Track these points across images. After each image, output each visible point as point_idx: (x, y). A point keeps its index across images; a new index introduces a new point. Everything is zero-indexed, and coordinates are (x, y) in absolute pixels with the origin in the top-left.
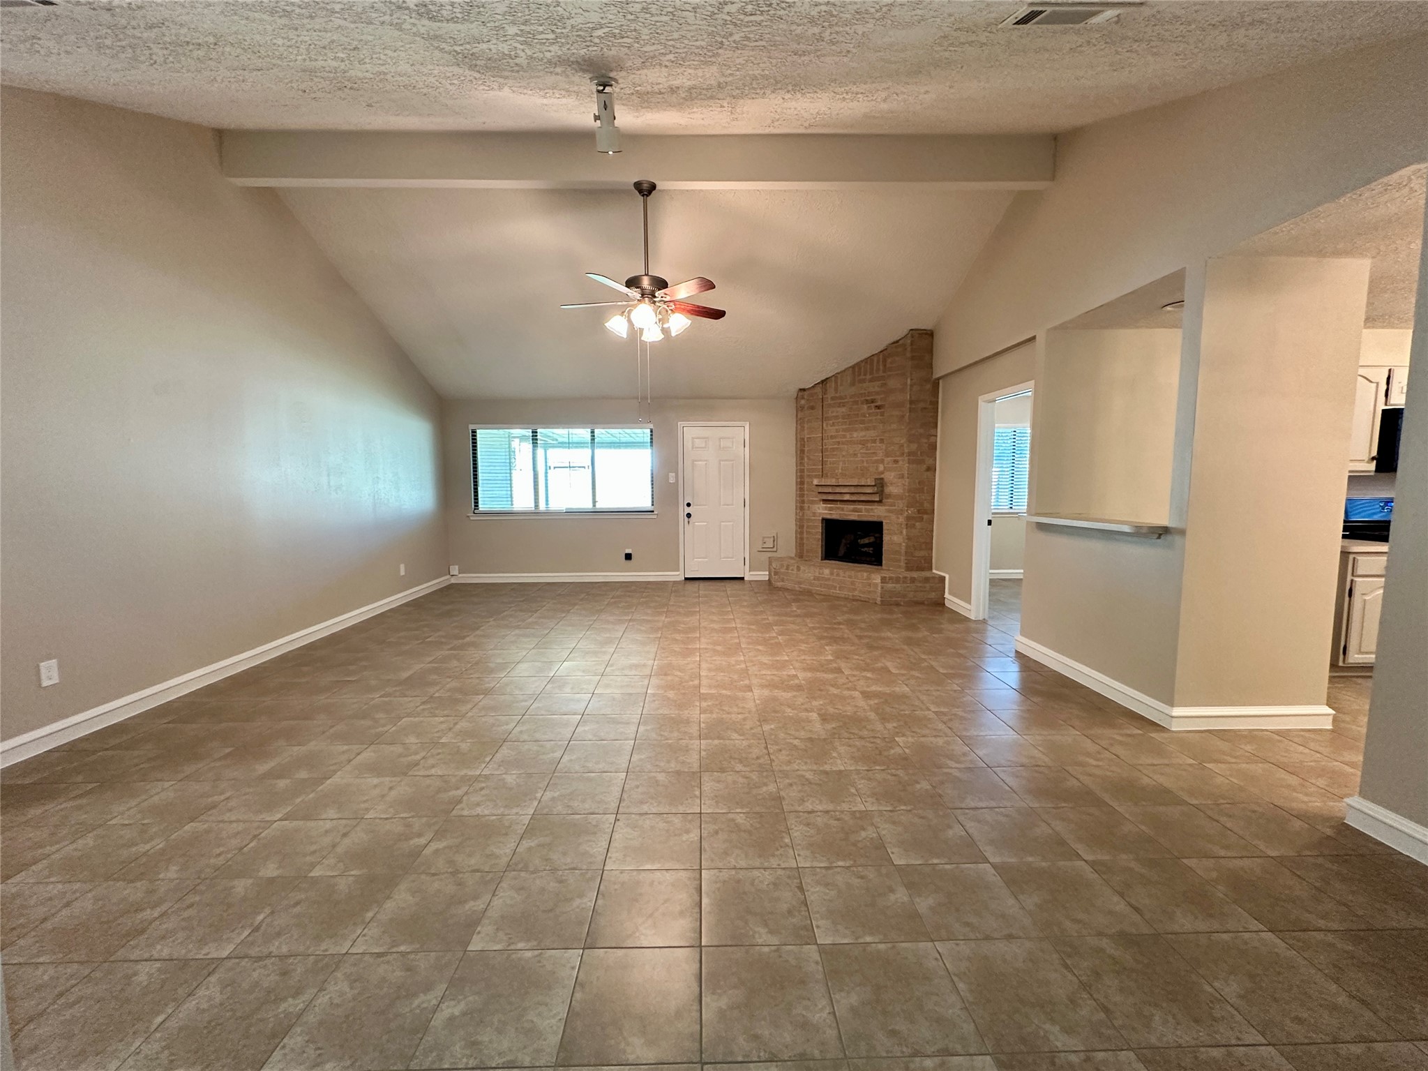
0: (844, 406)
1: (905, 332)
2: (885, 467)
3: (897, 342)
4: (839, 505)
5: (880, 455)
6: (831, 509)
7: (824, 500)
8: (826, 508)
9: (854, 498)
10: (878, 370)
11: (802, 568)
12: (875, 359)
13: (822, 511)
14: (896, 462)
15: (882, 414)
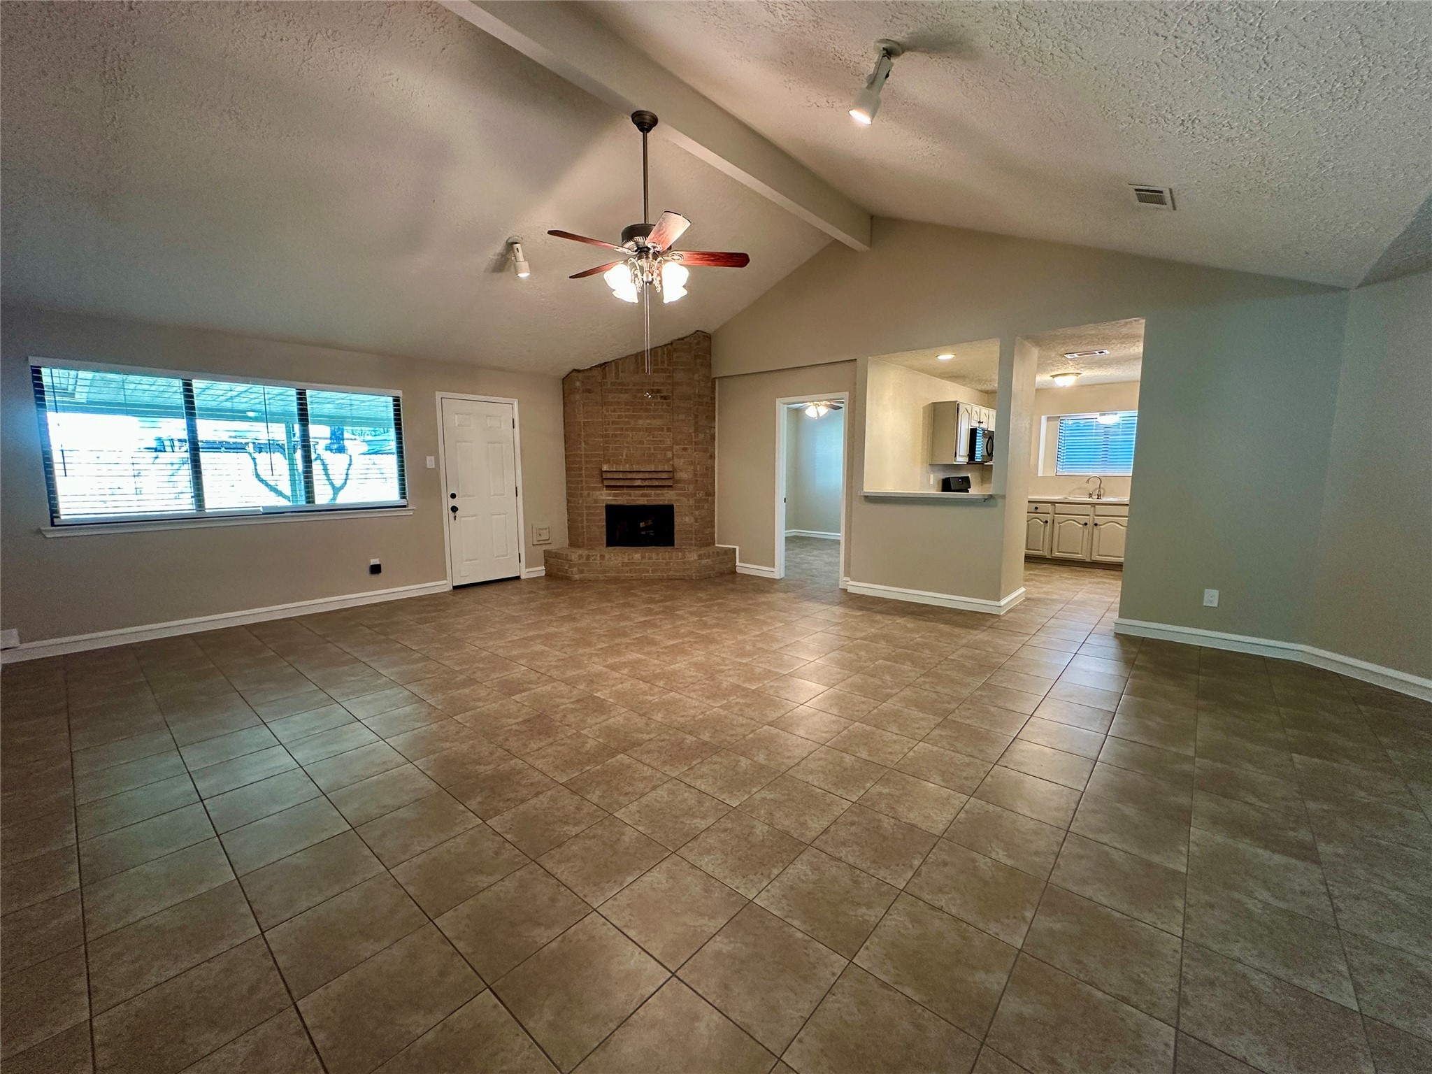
0: (626, 393)
1: (691, 331)
2: (673, 455)
3: (682, 339)
4: (625, 491)
5: (668, 442)
6: (615, 495)
7: (607, 486)
8: (610, 495)
9: (647, 483)
10: (662, 362)
11: (607, 556)
12: (660, 351)
13: (607, 497)
14: (685, 449)
15: (668, 405)
